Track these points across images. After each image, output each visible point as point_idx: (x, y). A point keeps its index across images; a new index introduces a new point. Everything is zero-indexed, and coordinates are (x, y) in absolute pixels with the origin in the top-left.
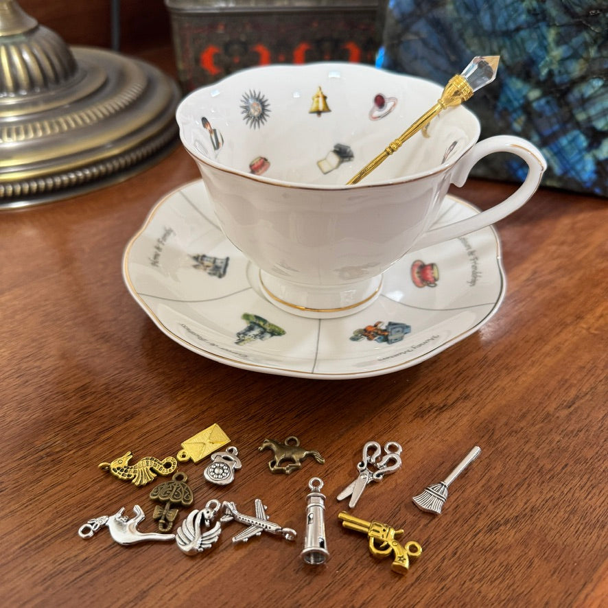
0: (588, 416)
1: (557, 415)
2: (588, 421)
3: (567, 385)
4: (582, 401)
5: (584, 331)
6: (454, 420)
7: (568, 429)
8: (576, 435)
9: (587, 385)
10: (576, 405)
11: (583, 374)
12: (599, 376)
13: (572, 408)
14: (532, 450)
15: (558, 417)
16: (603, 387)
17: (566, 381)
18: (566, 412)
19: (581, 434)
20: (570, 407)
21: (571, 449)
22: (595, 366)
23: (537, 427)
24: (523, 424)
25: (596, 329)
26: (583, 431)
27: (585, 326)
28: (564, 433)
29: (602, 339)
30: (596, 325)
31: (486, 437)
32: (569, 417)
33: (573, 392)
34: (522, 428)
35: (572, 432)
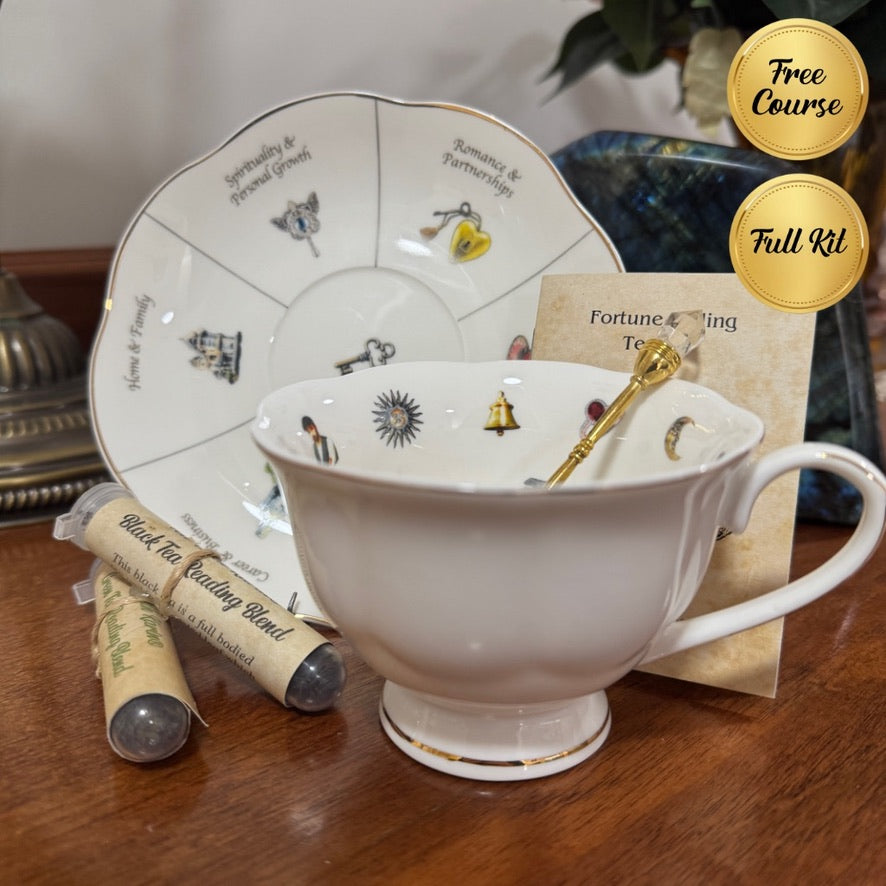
0: (831, 808)
1: (774, 807)
2: (829, 817)
3: (789, 763)
4: (817, 787)
5: (815, 688)
6: (589, 817)
7: (795, 829)
8: (809, 839)
9: (826, 763)
10: (807, 792)
11: (818, 748)
12: (844, 750)
13: (801, 798)
14: (729, 862)
15: (775, 811)
16: (854, 765)
17: (788, 757)
18: (789, 804)
19: (820, 838)
20: (796, 795)
21: (800, 861)
22: (838, 736)
23: (738, 825)
24: (712, 820)
25: (835, 686)
26: (822, 834)
27: (817, 681)
28: (787, 835)
29: (848, 699)
30: (836, 680)
31: (645, 842)
32: (794, 812)
33: (801, 773)
34: (710, 828)
35: (802, 834)
